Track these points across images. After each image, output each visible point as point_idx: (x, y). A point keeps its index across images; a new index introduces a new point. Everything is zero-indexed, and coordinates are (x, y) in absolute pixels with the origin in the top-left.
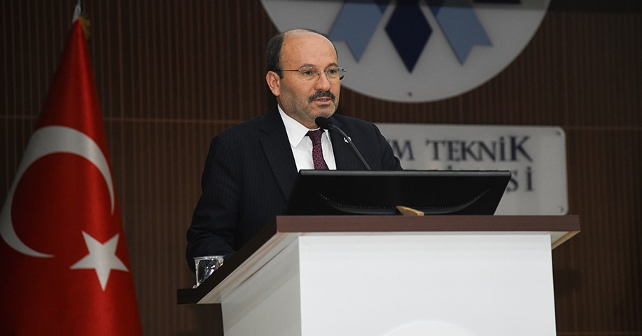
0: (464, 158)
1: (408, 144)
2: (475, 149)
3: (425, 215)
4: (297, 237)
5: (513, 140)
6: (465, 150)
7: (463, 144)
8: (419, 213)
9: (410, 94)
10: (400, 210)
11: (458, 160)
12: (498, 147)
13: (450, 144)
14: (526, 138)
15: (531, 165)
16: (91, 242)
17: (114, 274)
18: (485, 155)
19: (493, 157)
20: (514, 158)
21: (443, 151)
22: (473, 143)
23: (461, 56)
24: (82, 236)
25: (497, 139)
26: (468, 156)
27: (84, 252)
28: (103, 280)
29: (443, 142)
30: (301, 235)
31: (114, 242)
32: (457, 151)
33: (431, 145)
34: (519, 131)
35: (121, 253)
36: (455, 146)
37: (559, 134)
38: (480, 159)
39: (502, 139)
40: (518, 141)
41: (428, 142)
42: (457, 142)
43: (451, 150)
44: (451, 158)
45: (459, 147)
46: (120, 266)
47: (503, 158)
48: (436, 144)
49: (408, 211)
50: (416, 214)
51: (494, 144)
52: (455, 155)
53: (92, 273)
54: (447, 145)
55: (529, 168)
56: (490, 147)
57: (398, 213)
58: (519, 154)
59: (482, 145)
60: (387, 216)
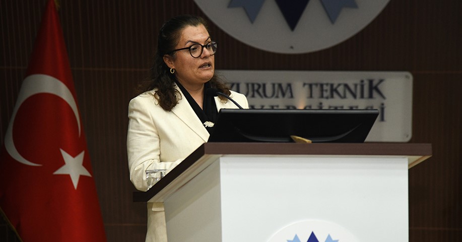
0: (332, 97)
1: (289, 85)
2: (341, 89)
3: (312, 142)
4: (219, 158)
5: (371, 82)
6: (333, 90)
7: (332, 85)
8: (307, 141)
9: (292, 47)
10: (293, 139)
11: (327, 98)
12: (359, 87)
13: (322, 85)
14: (381, 81)
15: (385, 102)
16: (66, 156)
17: (82, 178)
18: (348, 94)
19: (355, 96)
20: (371, 96)
21: (316, 90)
22: (339, 85)
23: (332, 17)
24: (60, 151)
25: (358, 82)
26: (335, 95)
27: (62, 163)
28: (75, 182)
29: (316, 85)
30: (222, 156)
31: (81, 156)
32: (326, 91)
33: (307, 87)
34: (376, 75)
35: (86, 164)
36: (325, 87)
37: (407, 77)
38: (345, 97)
39: (362, 81)
40: (375, 83)
41: (304, 84)
42: (327, 84)
43: (322, 90)
44: (322, 96)
45: (328, 88)
46: (86, 173)
47: (362, 96)
48: (311, 86)
49: (298, 139)
50: (305, 142)
51: (356, 85)
52: (325, 94)
53: (67, 177)
54: (319, 86)
55: (383, 104)
56: (352, 88)
57: (292, 141)
58: (375, 94)
59: (346, 86)
60: (285, 143)
